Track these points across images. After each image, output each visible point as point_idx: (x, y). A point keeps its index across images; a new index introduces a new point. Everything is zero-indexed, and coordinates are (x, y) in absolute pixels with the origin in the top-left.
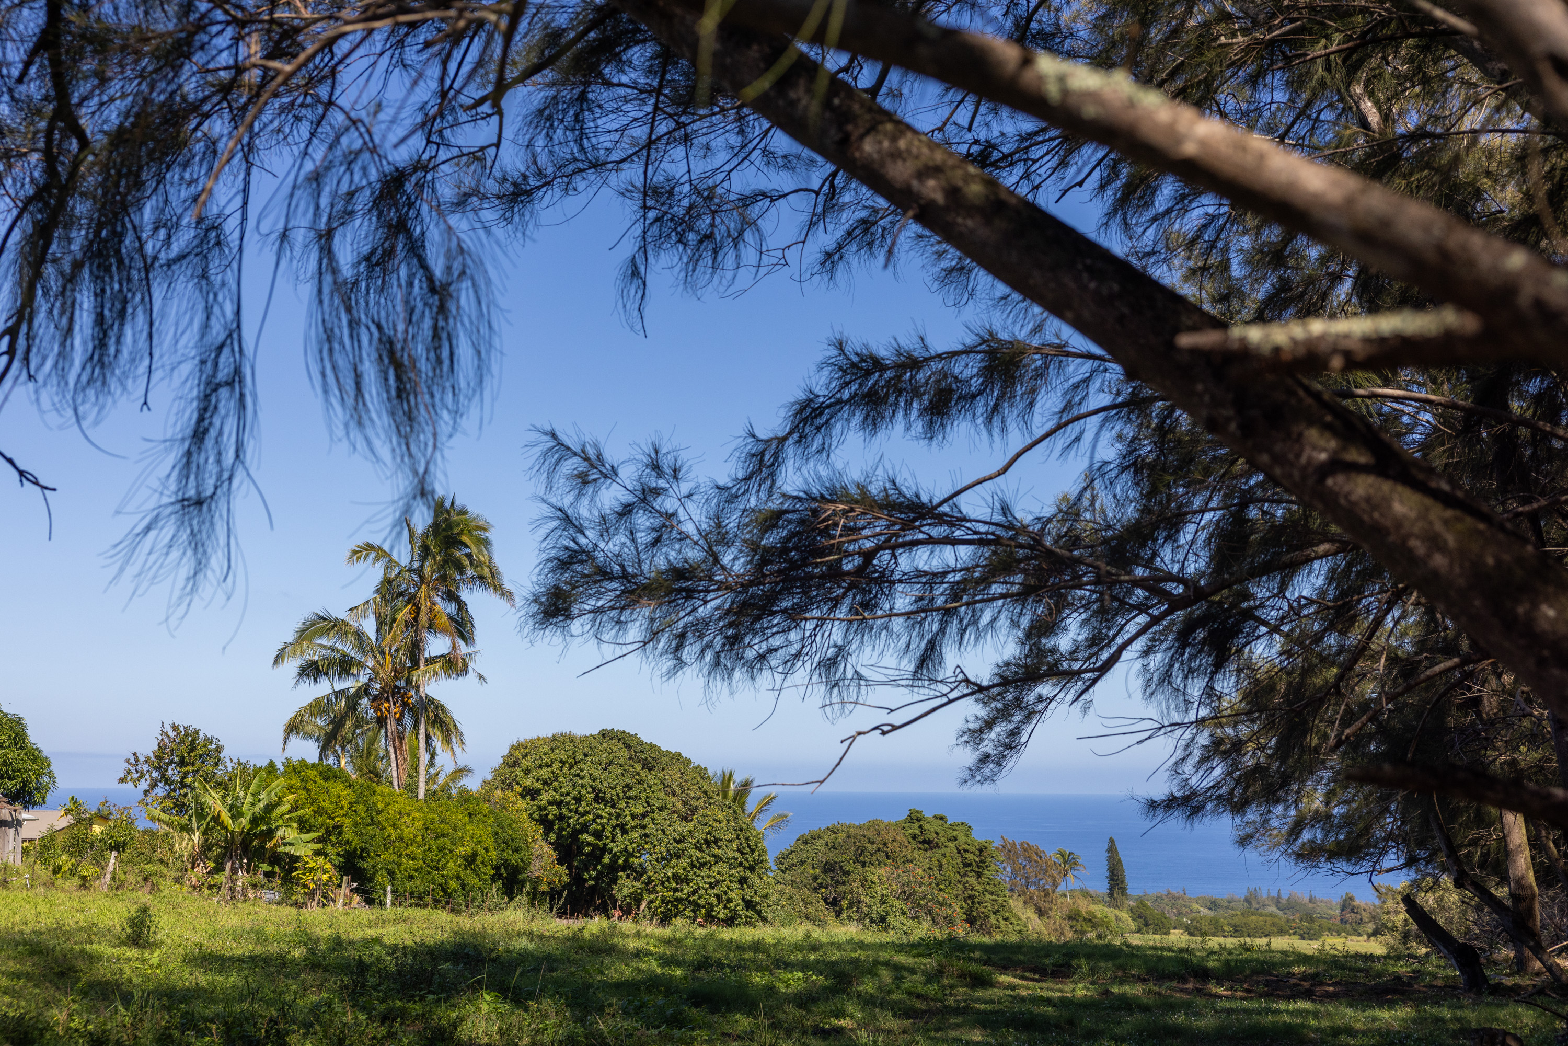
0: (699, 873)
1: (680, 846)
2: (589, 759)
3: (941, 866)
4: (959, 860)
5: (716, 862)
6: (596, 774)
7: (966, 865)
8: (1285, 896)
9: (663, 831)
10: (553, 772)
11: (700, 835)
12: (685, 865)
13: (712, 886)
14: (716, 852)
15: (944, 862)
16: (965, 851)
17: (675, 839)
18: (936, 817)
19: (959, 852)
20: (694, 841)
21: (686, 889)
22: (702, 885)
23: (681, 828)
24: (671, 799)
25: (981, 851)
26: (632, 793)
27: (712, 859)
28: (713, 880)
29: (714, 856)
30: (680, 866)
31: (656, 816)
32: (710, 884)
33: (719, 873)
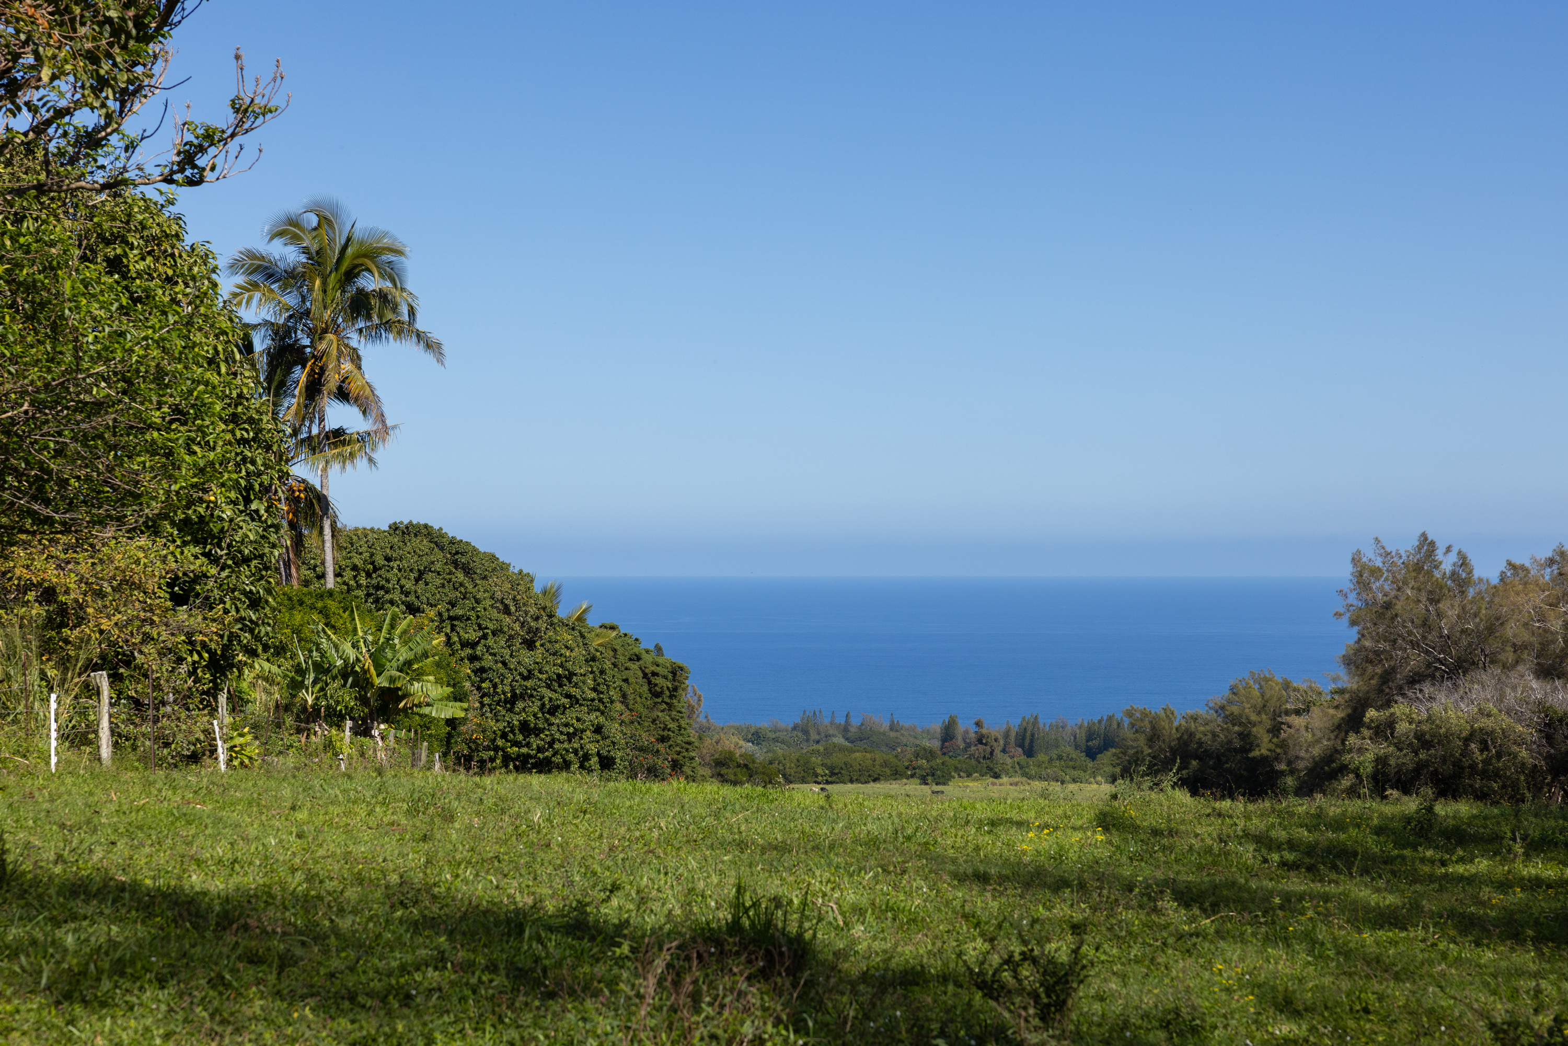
0: (553, 720)
1: (529, 683)
2: (394, 564)
3: (624, 696)
4: (646, 688)
5: (571, 706)
6: (409, 585)
7: (657, 695)
8: (855, 722)
9: (504, 664)
10: (345, 583)
11: (553, 670)
12: (536, 709)
13: (570, 737)
14: (573, 691)
15: (629, 691)
16: (654, 674)
17: (520, 674)
18: (603, 626)
19: (645, 675)
20: (544, 677)
21: (535, 742)
22: (557, 736)
23: (527, 658)
24: (507, 620)
25: (674, 673)
26: (459, 612)
27: (566, 701)
28: (571, 730)
29: (568, 696)
30: (528, 710)
31: (490, 641)
32: (568, 734)
33: (578, 720)
